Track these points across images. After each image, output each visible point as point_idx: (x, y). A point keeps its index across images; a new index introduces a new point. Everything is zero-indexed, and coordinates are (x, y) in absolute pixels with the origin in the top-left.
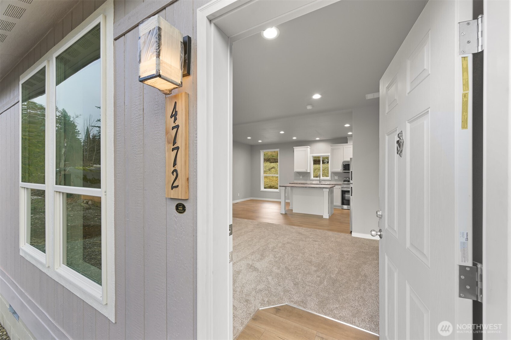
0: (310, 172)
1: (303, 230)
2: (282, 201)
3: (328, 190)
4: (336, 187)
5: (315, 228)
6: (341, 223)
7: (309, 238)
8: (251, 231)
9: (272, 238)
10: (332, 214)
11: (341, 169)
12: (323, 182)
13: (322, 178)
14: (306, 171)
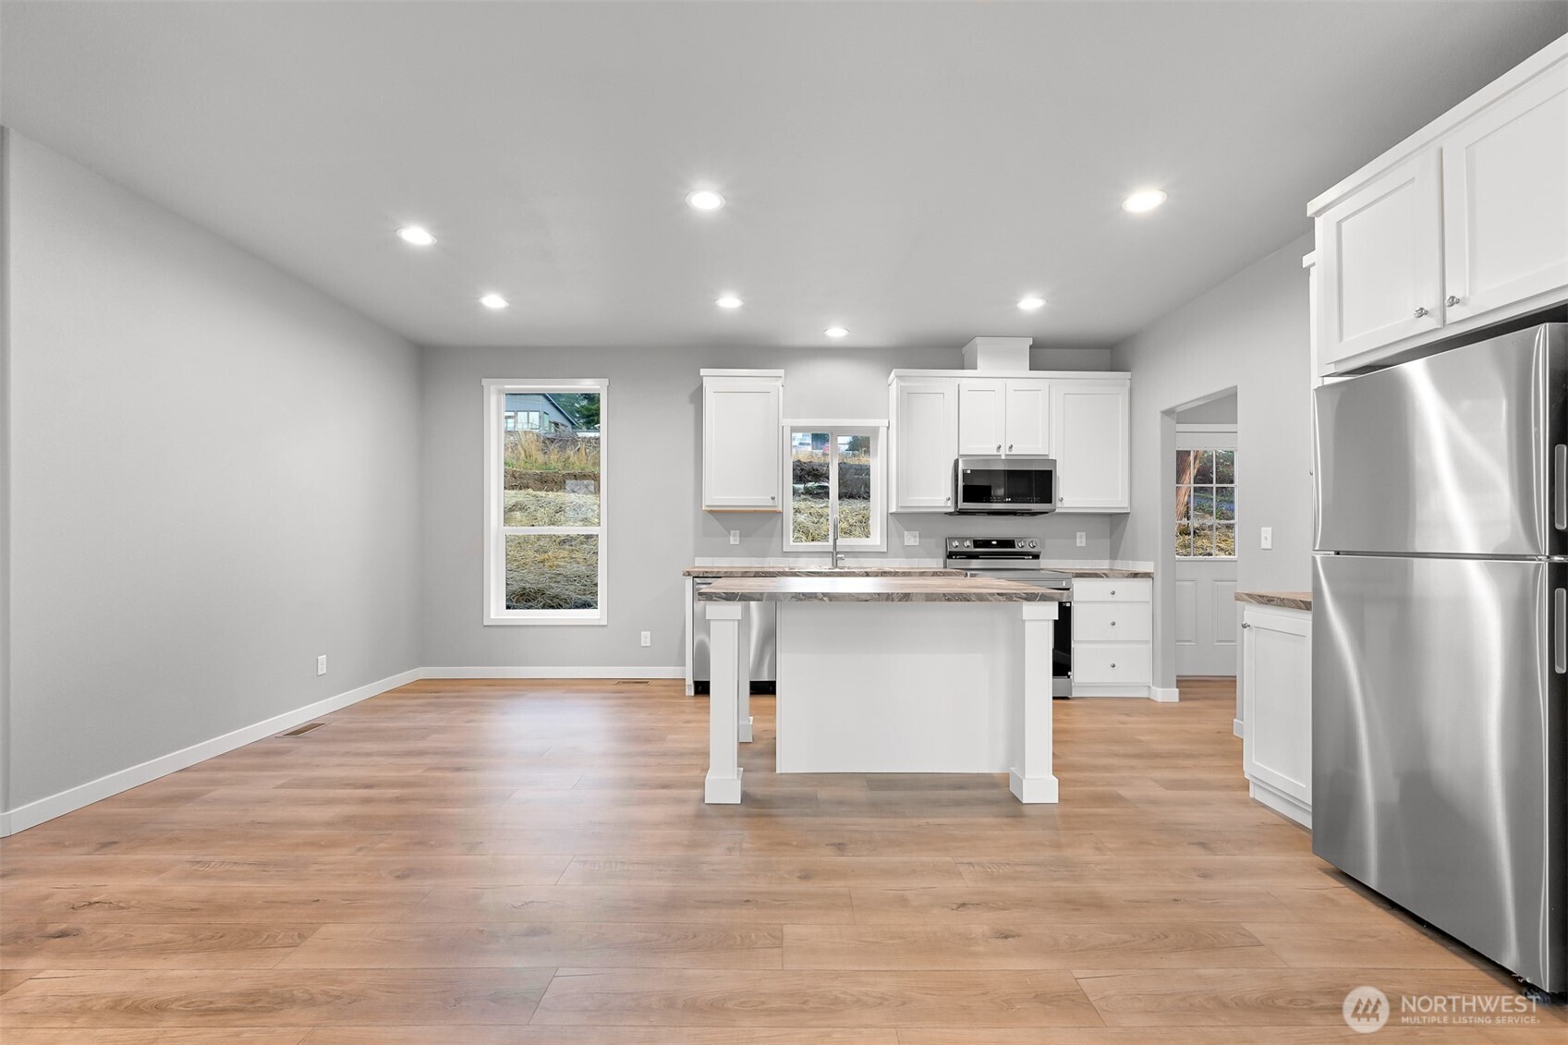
0: (782, 513)
11: (950, 495)
14: (771, 503)
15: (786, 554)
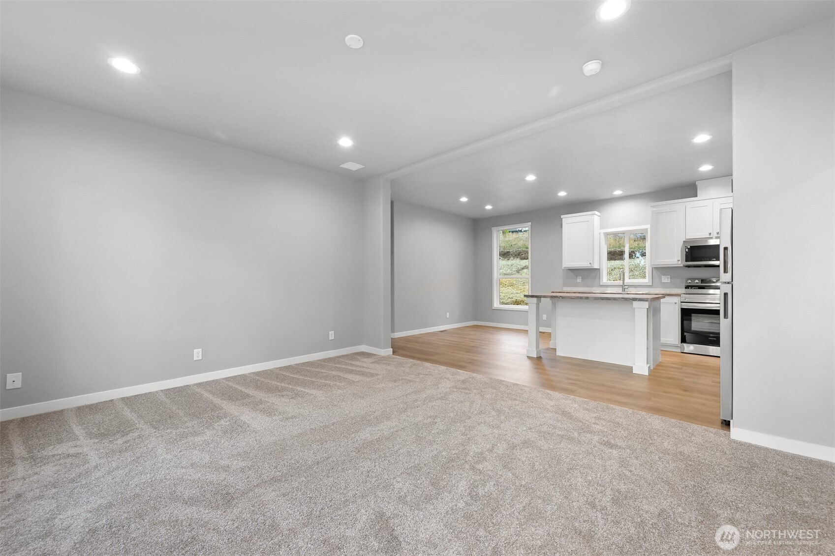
0: (599, 269)
1: (576, 405)
2: (532, 327)
3: (646, 305)
4: (667, 299)
5: (610, 401)
6: (685, 391)
7: (591, 432)
8: (441, 398)
9: (485, 422)
10: (658, 365)
11: (680, 259)
12: (633, 290)
13: (627, 281)
14: (590, 265)
15: (603, 286)
